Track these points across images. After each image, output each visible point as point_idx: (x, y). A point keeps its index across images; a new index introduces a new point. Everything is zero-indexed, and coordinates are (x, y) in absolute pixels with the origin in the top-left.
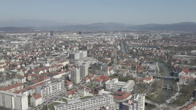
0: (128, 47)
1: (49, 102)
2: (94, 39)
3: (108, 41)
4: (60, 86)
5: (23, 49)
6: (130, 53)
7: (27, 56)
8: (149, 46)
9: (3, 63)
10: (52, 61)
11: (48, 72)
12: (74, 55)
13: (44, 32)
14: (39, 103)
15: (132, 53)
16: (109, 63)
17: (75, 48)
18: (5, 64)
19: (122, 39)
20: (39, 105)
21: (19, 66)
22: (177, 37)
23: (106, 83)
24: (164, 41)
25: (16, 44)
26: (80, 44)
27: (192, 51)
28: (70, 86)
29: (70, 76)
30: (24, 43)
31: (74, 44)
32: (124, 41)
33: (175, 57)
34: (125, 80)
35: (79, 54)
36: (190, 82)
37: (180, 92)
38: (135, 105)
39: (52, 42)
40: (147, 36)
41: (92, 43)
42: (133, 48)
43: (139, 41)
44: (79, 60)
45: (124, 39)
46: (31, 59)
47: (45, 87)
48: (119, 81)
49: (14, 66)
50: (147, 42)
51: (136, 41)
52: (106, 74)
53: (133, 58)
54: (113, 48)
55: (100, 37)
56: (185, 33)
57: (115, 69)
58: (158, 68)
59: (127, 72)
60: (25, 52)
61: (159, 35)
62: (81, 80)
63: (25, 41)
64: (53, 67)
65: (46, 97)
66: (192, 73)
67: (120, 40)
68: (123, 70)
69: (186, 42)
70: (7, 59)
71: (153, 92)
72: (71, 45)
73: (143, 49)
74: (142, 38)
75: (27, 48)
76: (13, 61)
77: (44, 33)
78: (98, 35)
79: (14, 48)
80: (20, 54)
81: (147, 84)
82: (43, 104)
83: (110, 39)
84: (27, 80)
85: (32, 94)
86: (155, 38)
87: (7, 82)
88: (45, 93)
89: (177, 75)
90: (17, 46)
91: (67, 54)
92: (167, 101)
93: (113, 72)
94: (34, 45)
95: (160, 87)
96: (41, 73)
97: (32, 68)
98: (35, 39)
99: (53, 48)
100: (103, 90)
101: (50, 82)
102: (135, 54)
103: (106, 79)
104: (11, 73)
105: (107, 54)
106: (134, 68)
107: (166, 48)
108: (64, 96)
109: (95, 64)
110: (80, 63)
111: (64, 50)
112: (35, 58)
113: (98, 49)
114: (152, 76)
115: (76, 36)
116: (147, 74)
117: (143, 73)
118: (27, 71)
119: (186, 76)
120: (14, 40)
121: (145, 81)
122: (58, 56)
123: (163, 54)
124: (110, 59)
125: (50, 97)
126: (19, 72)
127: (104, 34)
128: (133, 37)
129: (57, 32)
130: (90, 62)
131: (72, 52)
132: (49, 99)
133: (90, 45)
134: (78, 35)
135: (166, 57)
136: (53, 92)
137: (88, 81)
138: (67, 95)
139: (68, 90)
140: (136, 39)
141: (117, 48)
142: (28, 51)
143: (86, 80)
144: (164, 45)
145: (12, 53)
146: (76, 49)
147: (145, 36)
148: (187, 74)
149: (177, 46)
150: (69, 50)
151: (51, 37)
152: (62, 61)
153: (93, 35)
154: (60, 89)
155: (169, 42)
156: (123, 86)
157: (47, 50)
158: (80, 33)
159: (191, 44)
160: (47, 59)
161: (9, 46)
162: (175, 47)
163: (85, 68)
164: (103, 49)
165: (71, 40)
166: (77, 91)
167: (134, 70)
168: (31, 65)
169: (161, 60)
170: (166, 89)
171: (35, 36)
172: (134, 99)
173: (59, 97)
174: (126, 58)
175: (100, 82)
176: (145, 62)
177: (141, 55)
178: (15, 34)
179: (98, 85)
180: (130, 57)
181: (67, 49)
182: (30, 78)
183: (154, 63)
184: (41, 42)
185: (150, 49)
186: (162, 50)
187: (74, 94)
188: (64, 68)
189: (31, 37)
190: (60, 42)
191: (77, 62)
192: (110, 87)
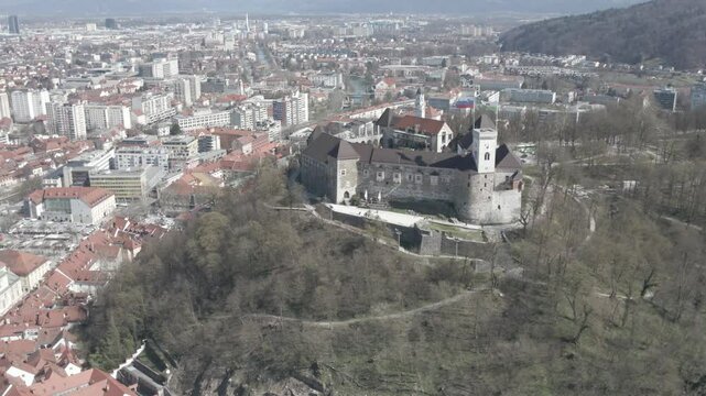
3: (218, 43)
19: (257, 38)
32: (263, 43)
40: (332, 27)
43: (306, 41)
45: (263, 37)
50: (328, 42)
51: (296, 40)
54: (237, 57)
67: (251, 41)
74: (317, 34)
78: (173, 30)
83: (220, 38)
127: (194, 26)
128: (287, 32)
140: (298, 38)
153: (159, 30)
158: (110, 24)
164: (210, 61)
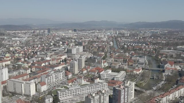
0: (120, 43)
1: (53, 89)
2: (88, 36)
3: (102, 38)
4: (61, 76)
5: (24, 45)
6: (122, 49)
7: (28, 51)
8: (139, 42)
9: (8, 57)
10: (51, 56)
11: (50, 64)
12: (71, 50)
13: (41, 29)
14: (44, 90)
15: (123, 48)
16: (102, 57)
17: (71, 44)
18: (10, 58)
19: (115, 36)
20: (44, 91)
21: (23, 60)
22: (165, 34)
23: (101, 73)
24: (153, 38)
25: (17, 40)
26: (76, 40)
27: (178, 47)
28: (70, 76)
29: (69, 68)
30: (24, 39)
31: (70, 41)
32: (116, 38)
33: (162, 51)
34: (118, 71)
35: (75, 49)
36: (174, 72)
37: (165, 81)
38: (126, 89)
39: (50, 39)
40: (138, 33)
41: (87, 40)
42: (124, 44)
43: (130, 37)
44: (76, 54)
45: (116, 36)
46: (33, 53)
47: (49, 76)
48: (112, 71)
49: (18, 59)
50: (137, 38)
51: (126, 37)
52: (101, 66)
53: (125, 53)
54: (106, 44)
55: (94, 34)
56: (173, 30)
57: (109, 62)
58: (147, 61)
59: (119, 65)
60: (26, 47)
61: (148, 33)
62: (79, 71)
63: (24, 38)
64: (53, 60)
65: (50, 84)
66: (177, 65)
67: (112, 37)
68: (116, 62)
69: (173, 38)
70: (11, 54)
71: (142, 81)
72: (68, 41)
73: (134, 45)
74: (133, 35)
75: (27, 43)
76: (17, 55)
77: (42, 31)
78: (91, 33)
79: (16, 44)
80: (22, 49)
81: (137, 74)
82: (47, 90)
83: (103, 36)
84: (31, 71)
85: (37, 82)
86: (144, 35)
87: (14, 73)
88: (49, 81)
89: (163, 67)
90: (18, 42)
91: (65, 49)
92: (154, 88)
93: (106, 65)
94: (34, 41)
95: (148, 77)
96: (43, 66)
97: (34, 62)
98: (34, 36)
99: (52, 44)
100: (99, 79)
101: (53, 72)
102: (126, 49)
103: (100, 70)
104: (17, 66)
105: (101, 49)
106: (125, 61)
107: (154, 44)
108: (65, 84)
109: (91, 57)
110: (77, 57)
111: (61, 46)
112: (36, 53)
113: (93, 45)
114: (141, 68)
115: (72, 33)
116: (137, 66)
117: (134, 65)
118: (31, 64)
119: (171, 67)
120: (15, 37)
121: (135, 72)
122: (57, 51)
123: (151, 49)
124: (103, 53)
125: (53, 84)
126: (24, 64)
127: (97, 31)
128: (124, 34)
129: (53, 29)
130: (86, 56)
131: (69, 47)
132: (52, 86)
133: (85, 41)
134: (73, 32)
135: (154, 51)
136: (55, 80)
137: (85, 72)
138: (68, 83)
139: (68, 79)
140: (127, 36)
141: (110, 44)
142: (29, 46)
143: (83, 71)
144: (153, 41)
145: (15, 48)
146: (73, 45)
147: (135, 33)
148: (172, 66)
149: (165, 42)
150: (66, 46)
151: (49, 34)
152: (60, 55)
153: (88, 32)
154: (61, 78)
155: (157, 39)
156: (115, 76)
157: (46, 46)
158: (75, 30)
159: (177, 40)
160: (48, 53)
161: (11, 42)
162: (163, 43)
163: (82, 61)
164: (97, 45)
165: (67, 37)
166: (76, 80)
167: (126, 63)
168: (33, 59)
169: (149, 54)
170: (153, 78)
171: (33, 33)
172: (126, 85)
173: (61, 84)
174: (118, 52)
175: (95, 72)
176: (135, 55)
177: (131, 50)
178: (15, 32)
179: (94, 75)
180: (121, 51)
181: (64, 45)
182: (34, 69)
183: (143, 57)
184: (40, 38)
185: (140, 45)
186: (150, 45)
187: (74, 83)
188: (63, 61)
189: (30, 35)
190: (58, 39)
191: (75, 56)
192: (104, 77)
